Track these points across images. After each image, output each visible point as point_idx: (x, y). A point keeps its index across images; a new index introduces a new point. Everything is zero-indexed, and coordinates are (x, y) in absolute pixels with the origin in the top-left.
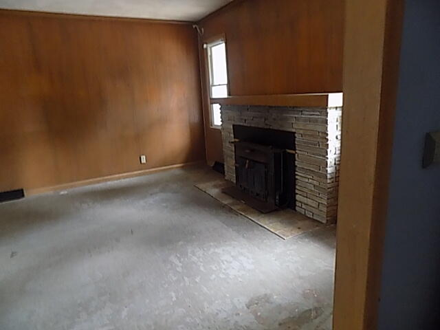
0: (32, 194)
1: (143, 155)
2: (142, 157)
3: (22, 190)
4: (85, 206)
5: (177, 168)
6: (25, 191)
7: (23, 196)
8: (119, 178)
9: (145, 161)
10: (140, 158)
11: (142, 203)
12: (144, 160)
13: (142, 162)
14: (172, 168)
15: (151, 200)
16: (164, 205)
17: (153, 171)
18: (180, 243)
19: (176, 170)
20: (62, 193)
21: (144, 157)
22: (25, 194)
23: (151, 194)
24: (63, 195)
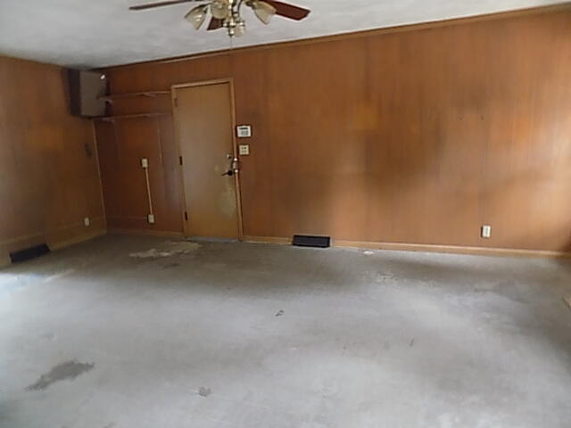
0: (336, 246)
1: (487, 225)
2: (485, 228)
3: (329, 238)
4: (380, 279)
5: (544, 256)
6: (331, 241)
7: (328, 246)
8: (444, 251)
9: (488, 235)
10: (482, 229)
11: (454, 300)
12: (487, 231)
13: (484, 234)
14: (536, 256)
15: (470, 300)
16: (488, 316)
17: (500, 253)
18: (474, 398)
19: (543, 259)
20: (367, 252)
21: (489, 228)
22: (331, 244)
23: (476, 290)
24: (366, 256)
